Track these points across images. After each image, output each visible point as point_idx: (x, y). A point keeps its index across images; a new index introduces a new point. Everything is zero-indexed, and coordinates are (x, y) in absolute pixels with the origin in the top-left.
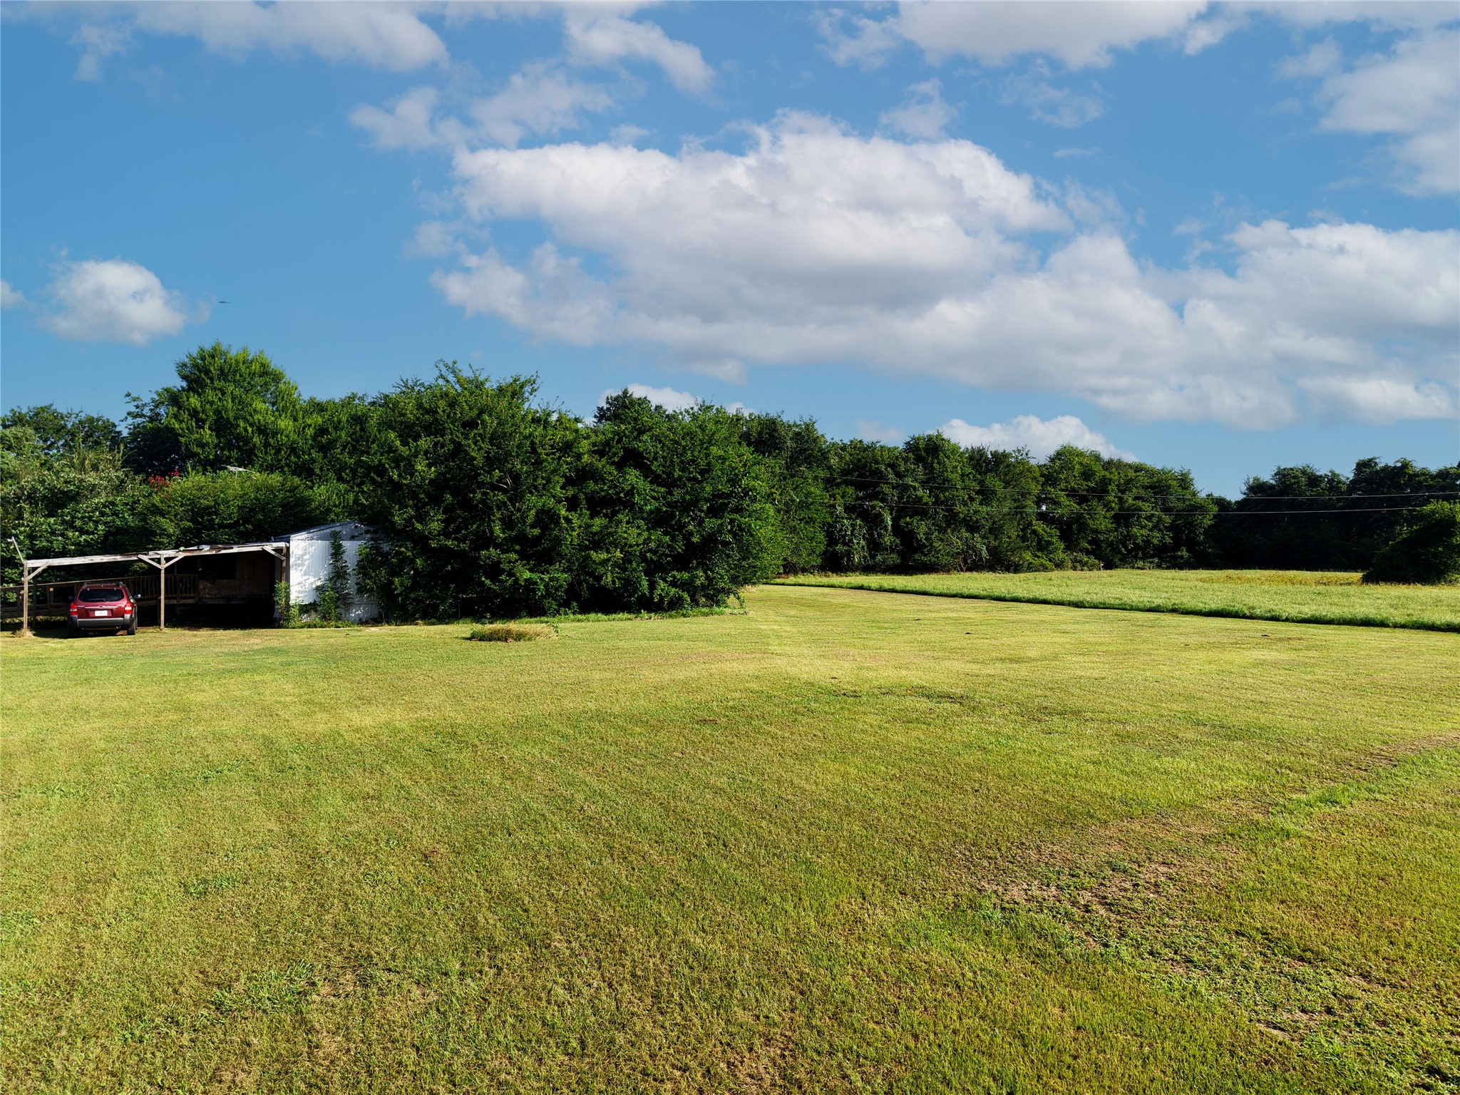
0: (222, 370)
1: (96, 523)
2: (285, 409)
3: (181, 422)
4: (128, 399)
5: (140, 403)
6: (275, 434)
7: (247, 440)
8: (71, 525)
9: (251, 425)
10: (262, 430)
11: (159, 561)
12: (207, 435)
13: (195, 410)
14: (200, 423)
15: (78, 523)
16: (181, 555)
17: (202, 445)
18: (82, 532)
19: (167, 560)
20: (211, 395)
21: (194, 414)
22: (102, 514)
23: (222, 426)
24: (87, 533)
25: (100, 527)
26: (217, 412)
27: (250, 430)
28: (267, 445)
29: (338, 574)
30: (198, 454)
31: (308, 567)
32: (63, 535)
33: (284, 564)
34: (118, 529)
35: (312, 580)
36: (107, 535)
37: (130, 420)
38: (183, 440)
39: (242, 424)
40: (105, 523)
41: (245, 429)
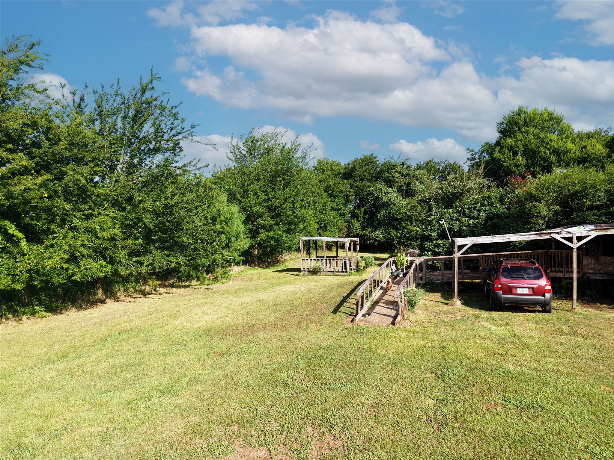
0: (525, 121)
1: (479, 211)
2: (567, 137)
3: (503, 154)
4: (468, 151)
5: (473, 153)
6: (565, 153)
7: (545, 159)
9: (549, 150)
10: (556, 152)
12: (520, 159)
13: (511, 147)
14: (515, 154)
15: (467, 212)
16: (594, 234)
17: (517, 166)
18: (470, 217)
20: (520, 136)
21: (511, 149)
22: (482, 205)
23: (529, 153)
24: (473, 218)
25: (481, 214)
26: (525, 145)
27: (548, 152)
30: (515, 171)
32: (458, 220)
34: (494, 215)
36: (487, 219)
38: (505, 164)
39: (542, 149)
40: (485, 211)
41: (545, 153)
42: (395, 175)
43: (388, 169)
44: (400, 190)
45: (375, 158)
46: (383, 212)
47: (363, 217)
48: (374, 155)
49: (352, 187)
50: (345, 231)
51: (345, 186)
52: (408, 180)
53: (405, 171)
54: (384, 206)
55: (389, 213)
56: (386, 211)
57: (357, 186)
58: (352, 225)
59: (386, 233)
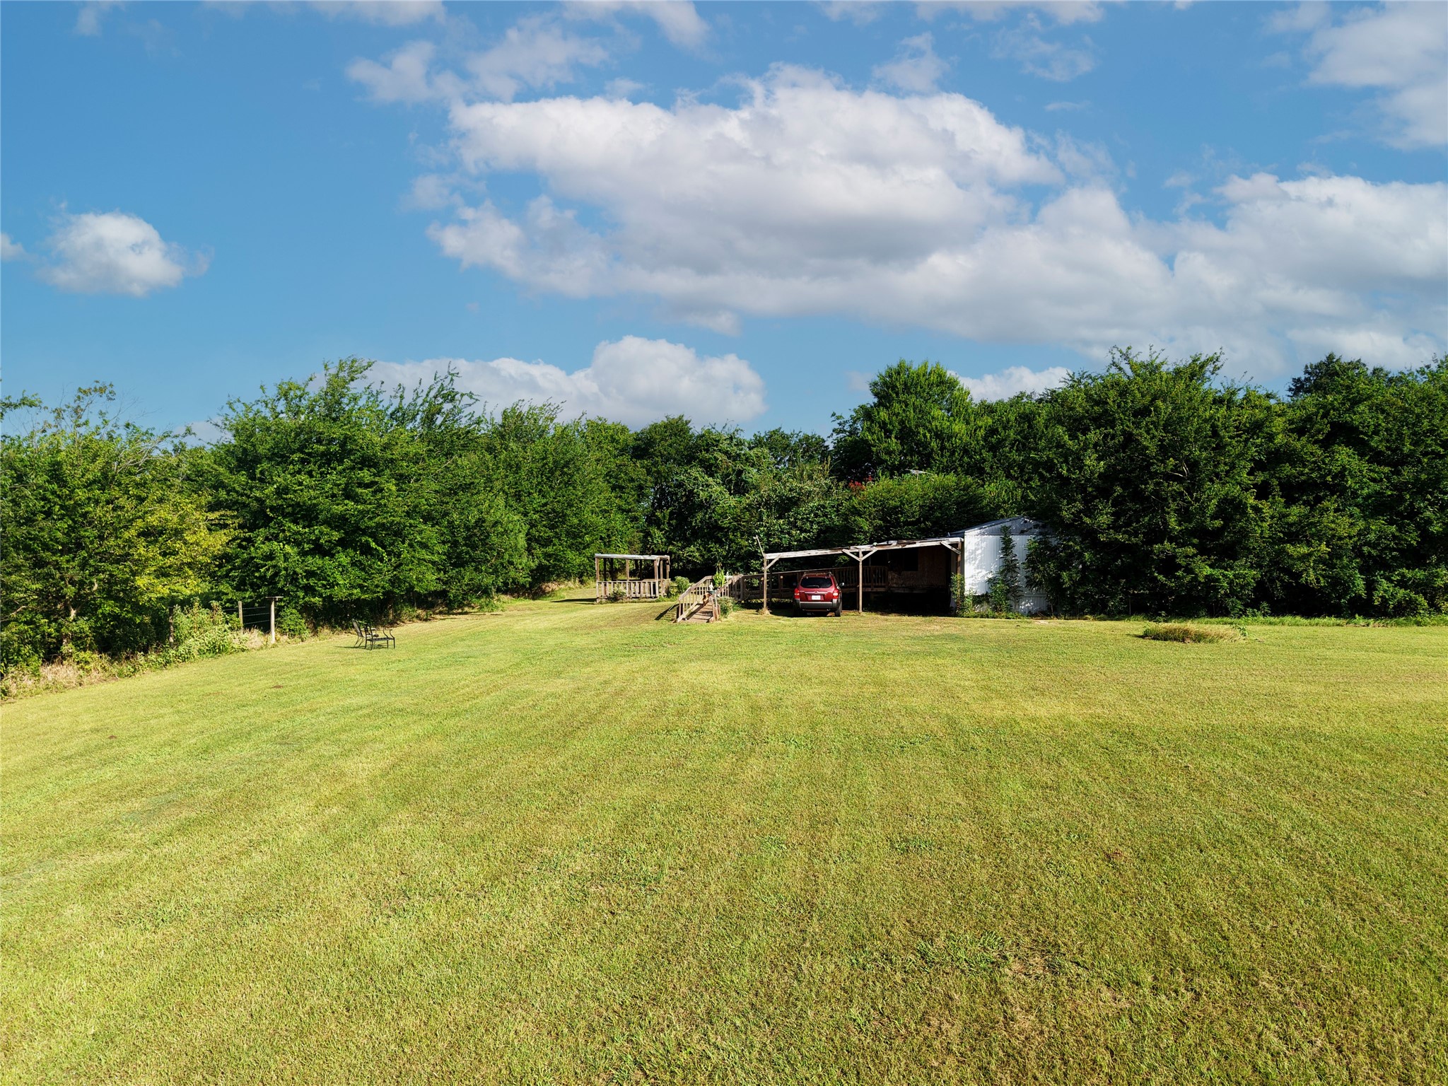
0: (905, 384)
1: (812, 523)
2: (958, 414)
3: (873, 433)
4: (833, 418)
5: (842, 421)
6: (950, 437)
7: (925, 445)
8: (794, 525)
9: (929, 431)
10: (938, 435)
11: (857, 554)
12: (894, 444)
13: (884, 423)
14: (888, 433)
15: (799, 523)
16: (875, 550)
17: (889, 453)
18: (802, 530)
19: (864, 553)
20: (897, 407)
21: (883, 426)
22: (816, 515)
23: (906, 434)
24: (806, 531)
25: (815, 526)
26: (902, 422)
27: (928, 435)
28: (943, 448)
29: (1008, 568)
30: (886, 461)
31: (980, 561)
32: (789, 533)
33: (959, 559)
34: (828, 527)
35: (984, 572)
36: (820, 532)
37: (835, 436)
38: (874, 449)
39: (921, 430)
40: (818, 523)
41: (925, 436)
42: (720, 456)
43: (708, 445)
44: (726, 481)
45: (687, 423)
46: (700, 516)
47: (668, 523)
48: (685, 419)
49: (649, 472)
50: (638, 546)
51: (637, 470)
52: (739, 466)
53: (734, 450)
54: (703, 506)
55: (710, 518)
56: (706, 514)
57: (658, 472)
58: (651, 537)
59: (705, 548)
